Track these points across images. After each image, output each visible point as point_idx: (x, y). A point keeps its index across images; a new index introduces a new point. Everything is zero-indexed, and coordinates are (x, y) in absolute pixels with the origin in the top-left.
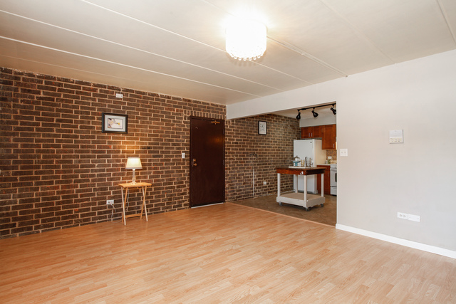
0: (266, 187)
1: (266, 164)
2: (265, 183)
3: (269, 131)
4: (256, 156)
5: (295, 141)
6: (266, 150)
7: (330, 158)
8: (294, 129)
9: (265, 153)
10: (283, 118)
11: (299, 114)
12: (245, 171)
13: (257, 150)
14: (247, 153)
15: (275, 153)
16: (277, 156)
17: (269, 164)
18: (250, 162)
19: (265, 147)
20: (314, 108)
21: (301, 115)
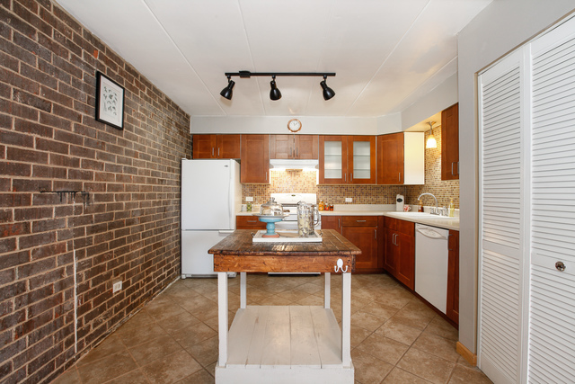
0: (121, 297)
1: (121, 224)
2: (117, 286)
3: (131, 120)
4: (86, 197)
5: (186, 162)
6: (120, 178)
7: (249, 199)
8: (181, 133)
9: (118, 188)
10: (163, 99)
11: (232, 84)
12: (27, 271)
13: (88, 176)
14: (44, 187)
15: (144, 189)
16: (150, 196)
17: (129, 223)
18: (55, 224)
19: (117, 169)
20: (274, 75)
21: (235, 90)
